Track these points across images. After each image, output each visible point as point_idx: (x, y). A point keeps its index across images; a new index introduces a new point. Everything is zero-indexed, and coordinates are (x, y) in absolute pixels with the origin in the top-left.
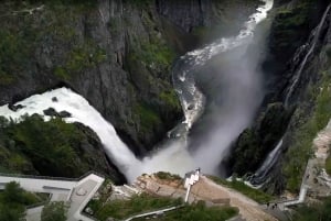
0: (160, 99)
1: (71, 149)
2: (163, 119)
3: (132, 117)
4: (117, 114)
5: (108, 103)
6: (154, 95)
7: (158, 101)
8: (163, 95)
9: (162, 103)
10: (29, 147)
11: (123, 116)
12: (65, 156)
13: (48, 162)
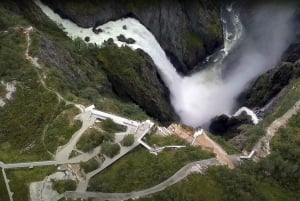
0: (206, 29)
1: (134, 71)
2: (205, 46)
3: (181, 43)
4: (169, 39)
5: (164, 31)
6: (201, 25)
7: (203, 29)
8: (209, 25)
9: (207, 32)
10: (106, 66)
11: (173, 41)
12: (129, 75)
13: (118, 78)
